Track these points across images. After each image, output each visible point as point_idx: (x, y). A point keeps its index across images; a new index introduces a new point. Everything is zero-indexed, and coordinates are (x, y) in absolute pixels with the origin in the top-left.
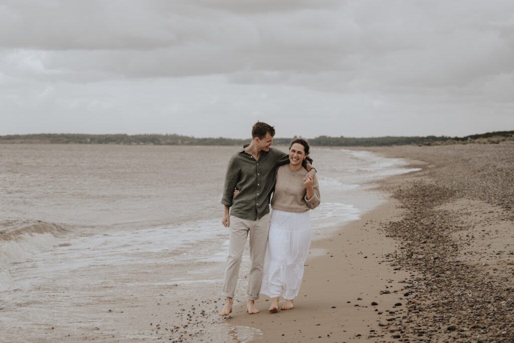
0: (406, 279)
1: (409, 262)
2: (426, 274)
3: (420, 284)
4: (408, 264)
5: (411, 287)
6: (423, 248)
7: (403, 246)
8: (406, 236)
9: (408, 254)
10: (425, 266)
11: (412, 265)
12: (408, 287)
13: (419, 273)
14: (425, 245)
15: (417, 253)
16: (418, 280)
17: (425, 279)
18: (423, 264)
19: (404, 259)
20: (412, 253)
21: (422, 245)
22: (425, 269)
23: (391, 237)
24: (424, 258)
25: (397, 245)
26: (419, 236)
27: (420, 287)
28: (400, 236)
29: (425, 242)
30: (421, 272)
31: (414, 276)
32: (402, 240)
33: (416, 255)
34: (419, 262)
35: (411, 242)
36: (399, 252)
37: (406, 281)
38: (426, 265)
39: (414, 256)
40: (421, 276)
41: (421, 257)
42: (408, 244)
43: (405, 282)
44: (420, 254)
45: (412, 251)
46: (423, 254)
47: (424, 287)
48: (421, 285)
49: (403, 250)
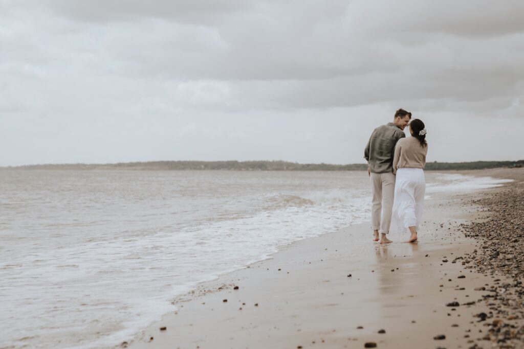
0: (487, 285)
1: (492, 263)
2: (518, 278)
3: (508, 292)
4: (492, 265)
5: (493, 296)
6: (513, 247)
7: (487, 246)
8: (491, 235)
9: (492, 254)
10: (515, 267)
11: (498, 267)
12: (489, 296)
13: (508, 278)
14: (516, 244)
15: (505, 253)
16: (506, 286)
17: (516, 286)
18: (513, 266)
19: (486, 260)
20: (498, 252)
21: (511, 244)
22: (516, 272)
23: (472, 236)
24: (515, 258)
25: (479, 245)
26: (508, 235)
27: (508, 297)
28: (484, 236)
29: (516, 241)
30: (510, 276)
31: (499, 280)
32: (485, 239)
33: (504, 254)
34: (507, 263)
35: (497, 241)
36: (480, 252)
37: (487, 287)
38: (518, 267)
39: (501, 256)
40: (511, 281)
41: (510, 256)
42: (493, 243)
43: (484, 289)
44: (509, 254)
45: (498, 250)
46: (513, 254)
47: (515, 297)
48: (511, 294)
49: (486, 249)
